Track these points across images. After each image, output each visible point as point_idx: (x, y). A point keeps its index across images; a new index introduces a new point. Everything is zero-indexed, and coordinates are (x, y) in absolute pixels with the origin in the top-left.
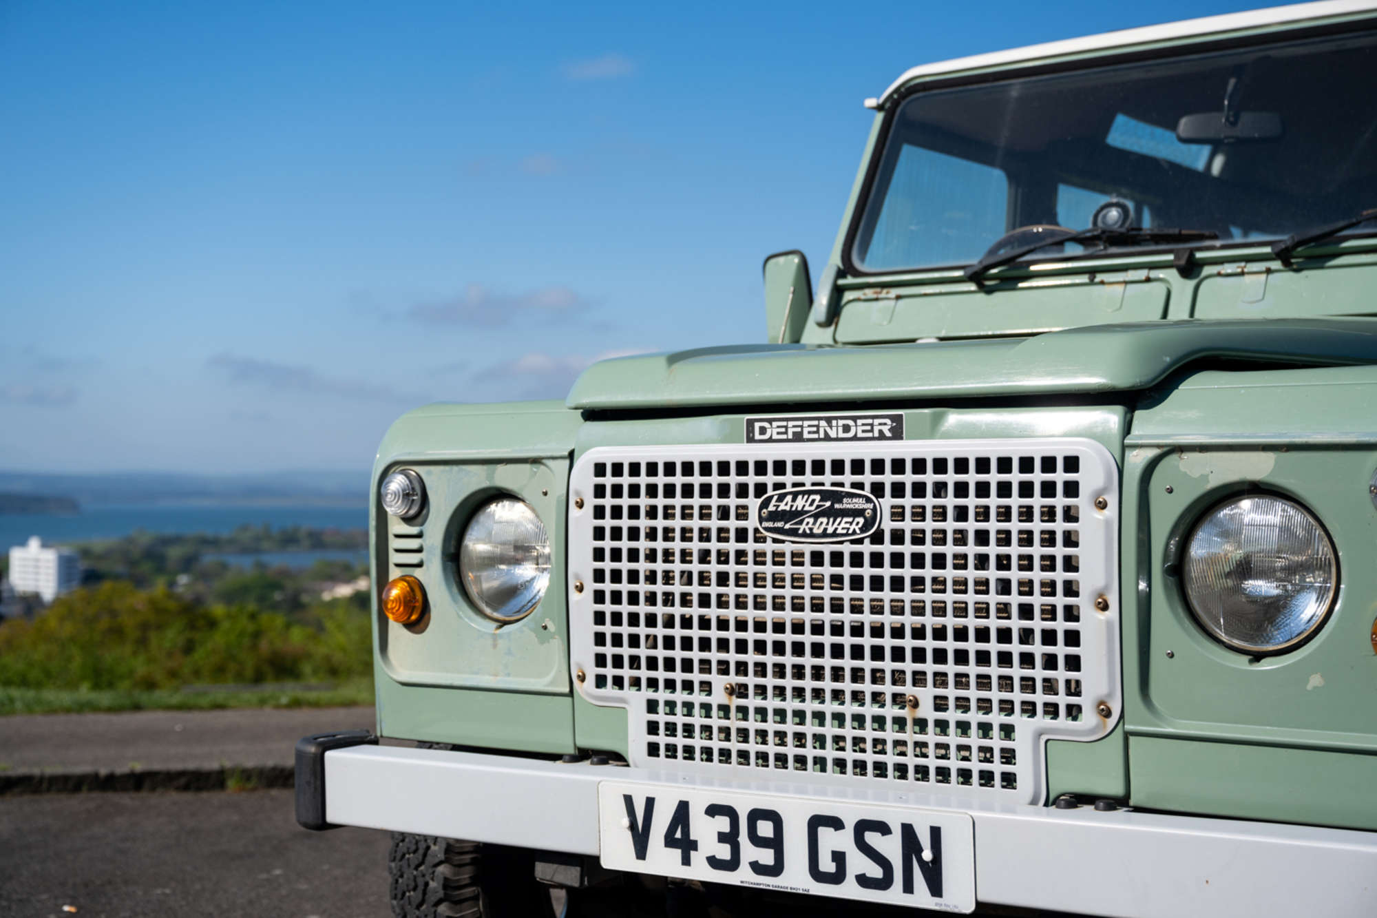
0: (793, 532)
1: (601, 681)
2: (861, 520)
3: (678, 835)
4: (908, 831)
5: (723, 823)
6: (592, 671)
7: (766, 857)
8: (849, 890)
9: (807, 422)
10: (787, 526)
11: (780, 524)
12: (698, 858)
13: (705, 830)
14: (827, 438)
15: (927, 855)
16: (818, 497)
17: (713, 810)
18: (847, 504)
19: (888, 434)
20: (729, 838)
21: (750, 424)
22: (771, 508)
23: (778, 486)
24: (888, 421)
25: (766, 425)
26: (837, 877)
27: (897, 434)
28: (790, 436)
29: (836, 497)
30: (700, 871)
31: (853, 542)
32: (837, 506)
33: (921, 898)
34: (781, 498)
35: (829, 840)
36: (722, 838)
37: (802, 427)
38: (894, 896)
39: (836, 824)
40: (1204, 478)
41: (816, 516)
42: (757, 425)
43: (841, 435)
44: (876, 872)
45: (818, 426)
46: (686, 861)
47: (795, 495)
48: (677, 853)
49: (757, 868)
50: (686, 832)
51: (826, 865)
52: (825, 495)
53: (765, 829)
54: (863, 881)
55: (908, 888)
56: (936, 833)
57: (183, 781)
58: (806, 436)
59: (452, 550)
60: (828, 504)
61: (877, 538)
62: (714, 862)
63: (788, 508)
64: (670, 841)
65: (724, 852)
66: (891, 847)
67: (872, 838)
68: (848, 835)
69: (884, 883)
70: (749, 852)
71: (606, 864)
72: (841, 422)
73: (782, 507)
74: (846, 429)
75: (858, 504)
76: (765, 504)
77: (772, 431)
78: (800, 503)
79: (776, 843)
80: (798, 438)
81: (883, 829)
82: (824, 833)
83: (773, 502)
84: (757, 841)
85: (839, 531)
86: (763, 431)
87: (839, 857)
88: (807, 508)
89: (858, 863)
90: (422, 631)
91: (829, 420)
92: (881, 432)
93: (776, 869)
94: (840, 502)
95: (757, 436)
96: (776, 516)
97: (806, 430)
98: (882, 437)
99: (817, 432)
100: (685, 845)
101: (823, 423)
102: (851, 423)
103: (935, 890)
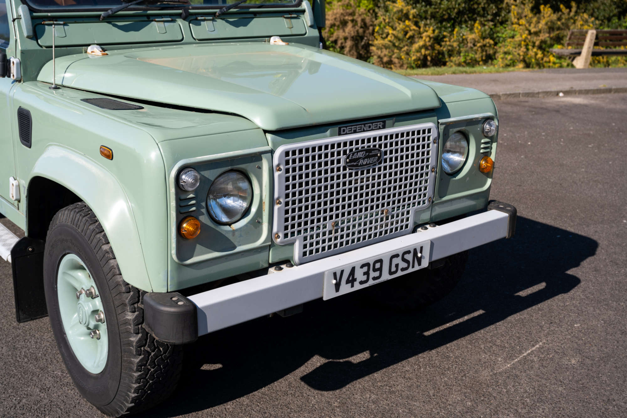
0: (357, 166)
1: (286, 236)
2: (377, 158)
3: (351, 279)
4: (415, 250)
5: (365, 269)
6: (283, 233)
7: (377, 274)
9: (358, 126)
10: (355, 164)
11: (352, 164)
12: (356, 283)
13: (359, 273)
14: (364, 131)
15: (419, 255)
16: (365, 152)
17: (363, 266)
18: (373, 153)
19: (381, 127)
20: (367, 273)
21: (340, 129)
22: (350, 158)
23: (351, 150)
24: (382, 123)
25: (345, 128)
26: (396, 272)
27: (384, 127)
28: (353, 132)
29: (370, 151)
30: (356, 287)
31: (373, 165)
32: (370, 154)
34: (353, 154)
35: (395, 261)
36: (365, 274)
37: (356, 128)
38: (411, 270)
39: (397, 256)
40: (453, 131)
41: (364, 159)
42: (342, 129)
43: (368, 129)
45: (361, 127)
46: (353, 285)
47: (357, 152)
48: (350, 285)
49: (374, 278)
50: (353, 277)
51: (394, 269)
52: (367, 151)
54: (403, 270)
55: (413, 267)
56: (422, 247)
58: (357, 131)
60: (368, 154)
62: (361, 282)
63: (355, 157)
64: (348, 282)
65: (365, 278)
66: (410, 257)
67: (406, 256)
68: (400, 258)
69: (407, 268)
70: (373, 274)
71: (325, 299)
72: (368, 125)
73: (354, 157)
74: (370, 127)
75: (376, 152)
76: (348, 158)
77: (347, 131)
78: (359, 155)
79: (380, 269)
80: (355, 132)
81: (409, 252)
83: (351, 156)
84: (375, 270)
85: (371, 162)
86: (344, 131)
87: (397, 265)
88: (361, 156)
89: (402, 265)
91: (364, 124)
92: (379, 127)
93: (380, 277)
94: (371, 153)
95: (342, 133)
96: (352, 160)
97: (357, 129)
99: (361, 129)
100: (352, 281)
101: (363, 126)
102: (371, 125)
103: (419, 264)
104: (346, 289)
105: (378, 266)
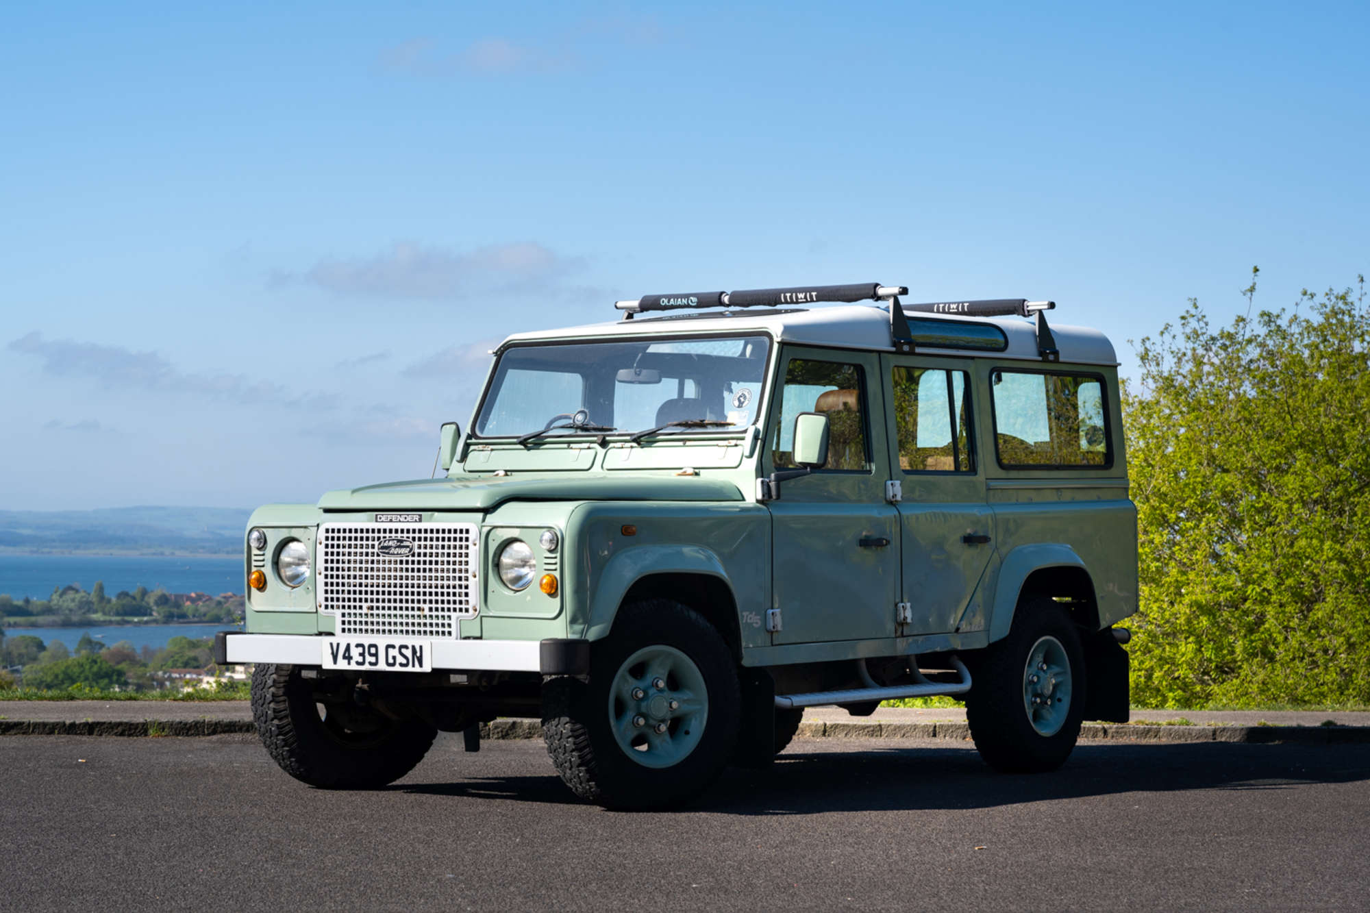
0: (388, 553)
1: (326, 607)
2: (408, 549)
3: (347, 655)
4: (413, 647)
5: (360, 650)
6: (324, 603)
7: (373, 659)
8: (397, 668)
9: (393, 515)
10: (387, 551)
11: (384, 550)
12: (353, 662)
13: (355, 652)
14: (400, 521)
15: (418, 654)
16: (396, 541)
17: (358, 646)
18: (405, 544)
20: (362, 655)
21: (377, 515)
22: (382, 545)
23: (385, 537)
24: (418, 516)
25: (382, 516)
26: (393, 665)
27: (420, 520)
28: (389, 520)
29: (401, 541)
30: (354, 667)
31: (406, 556)
32: (402, 544)
33: (417, 669)
34: (385, 541)
35: (392, 652)
36: (360, 654)
38: (409, 669)
39: (393, 647)
40: (502, 537)
41: (395, 548)
42: (379, 516)
43: (404, 520)
44: (404, 661)
45: (396, 517)
46: (349, 663)
47: (389, 540)
48: (346, 661)
49: (371, 664)
50: (349, 654)
51: (391, 661)
52: (398, 540)
53: (373, 650)
54: (401, 665)
55: (413, 666)
56: (421, 647)
57: (120, 729)
58: (394, 520)
59: (275, 560)
60: (399, 543)
61: (413, 555)
62: (358, 663)
63: (387, 545)
64: (344, 657)
65: (360, 659)
66: (408, 653)
67: (404, 651)
68: (397, 649)
69: (406, 665)
70: (369, 659)
71: (324, 667)
72: (404, 516)
73: (385, 544)
74: (405, 518)
75: (408, 544)
76: (380, 544)
77: (383, 519)
78: (391, 543)
79: (376, 655)
80: (391, 521)
81: (406, 647)
82: (390, 650)
83: (383, 542)
84: (371, 655)
85: (402, 553)
86: (380, 518)
87: (394, 658)
88: (393, 545)
89: (400, 659)
90: (264, 591)
91: (400, 515)
92: (415, 519)
93: (376, 664)
95: (378, 520)
96: (383, 548)
97: (393, 518)
98: (416, 521)
99: (396, 519)
100: (348, 657)
102: (407, 516)
103: (421, 665)
104: (342, 665)
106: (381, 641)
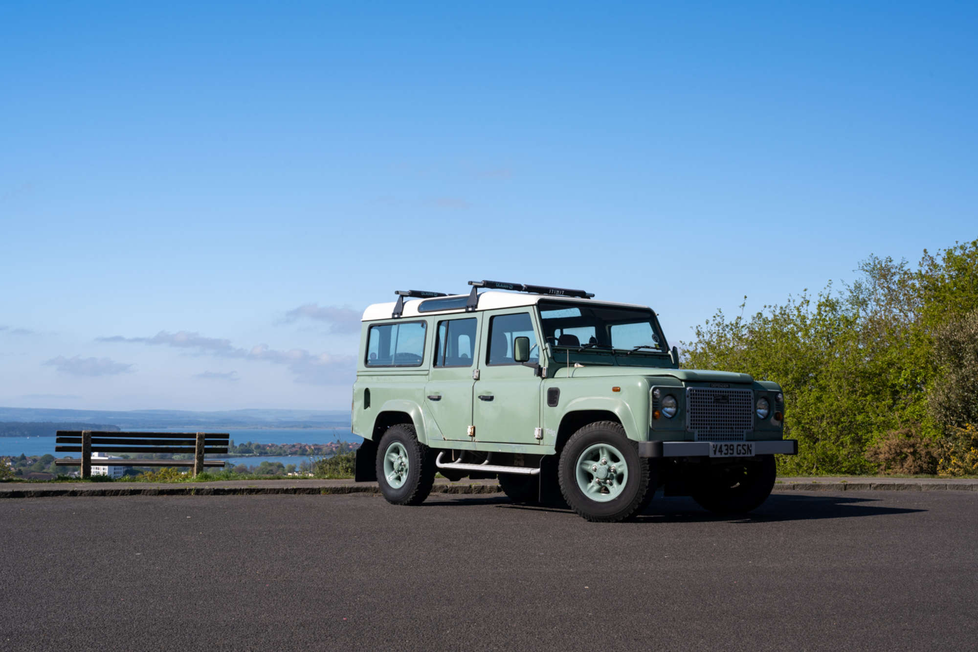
1: (691, 428)
4: (748, 445)
5: (726, 447)
6: (690, 426)
7: (731, 452)
8: (741, 455)
12: (723, 453)
13: (724, 448)
15: (750, 448)
17: (725, 445)
20: (727, 450)
30: (723, 455)
33: (749, 455)
35: (740, 448)
38: (746, 455)
39: (740, 445)
46: (721, 454)
49: (731, 454)
50: (721, 449)
51: (739, 452)
54: (743, 454)
56: (751, 445)
62: (725, 454)
64: (719, 451)
65: (726, 452)
66: (746, 448)
67: (744, 447)
70: (730, 451)
71: (710, 456)
79: (733, 449)
81: (745, 445)
84: (731, 449)
87: (740, 450)
89: (743, 451)
93: (733, 454)
100: (721, 451)
103: (751, 453)
104: (719, 455)
105: (732, 447)
106: (735, 443)
